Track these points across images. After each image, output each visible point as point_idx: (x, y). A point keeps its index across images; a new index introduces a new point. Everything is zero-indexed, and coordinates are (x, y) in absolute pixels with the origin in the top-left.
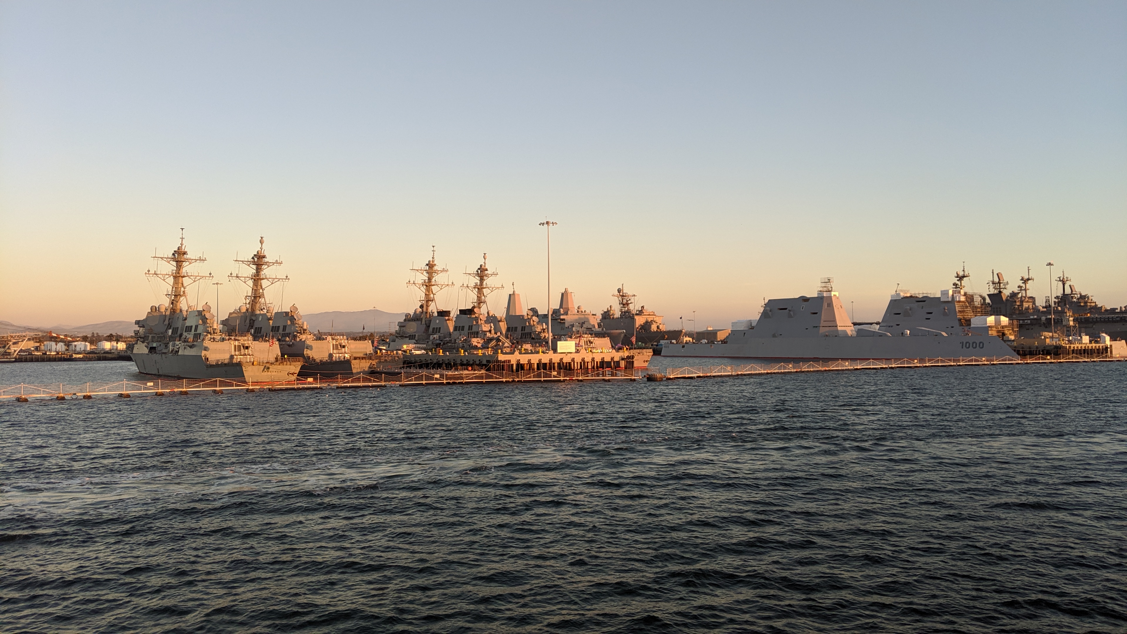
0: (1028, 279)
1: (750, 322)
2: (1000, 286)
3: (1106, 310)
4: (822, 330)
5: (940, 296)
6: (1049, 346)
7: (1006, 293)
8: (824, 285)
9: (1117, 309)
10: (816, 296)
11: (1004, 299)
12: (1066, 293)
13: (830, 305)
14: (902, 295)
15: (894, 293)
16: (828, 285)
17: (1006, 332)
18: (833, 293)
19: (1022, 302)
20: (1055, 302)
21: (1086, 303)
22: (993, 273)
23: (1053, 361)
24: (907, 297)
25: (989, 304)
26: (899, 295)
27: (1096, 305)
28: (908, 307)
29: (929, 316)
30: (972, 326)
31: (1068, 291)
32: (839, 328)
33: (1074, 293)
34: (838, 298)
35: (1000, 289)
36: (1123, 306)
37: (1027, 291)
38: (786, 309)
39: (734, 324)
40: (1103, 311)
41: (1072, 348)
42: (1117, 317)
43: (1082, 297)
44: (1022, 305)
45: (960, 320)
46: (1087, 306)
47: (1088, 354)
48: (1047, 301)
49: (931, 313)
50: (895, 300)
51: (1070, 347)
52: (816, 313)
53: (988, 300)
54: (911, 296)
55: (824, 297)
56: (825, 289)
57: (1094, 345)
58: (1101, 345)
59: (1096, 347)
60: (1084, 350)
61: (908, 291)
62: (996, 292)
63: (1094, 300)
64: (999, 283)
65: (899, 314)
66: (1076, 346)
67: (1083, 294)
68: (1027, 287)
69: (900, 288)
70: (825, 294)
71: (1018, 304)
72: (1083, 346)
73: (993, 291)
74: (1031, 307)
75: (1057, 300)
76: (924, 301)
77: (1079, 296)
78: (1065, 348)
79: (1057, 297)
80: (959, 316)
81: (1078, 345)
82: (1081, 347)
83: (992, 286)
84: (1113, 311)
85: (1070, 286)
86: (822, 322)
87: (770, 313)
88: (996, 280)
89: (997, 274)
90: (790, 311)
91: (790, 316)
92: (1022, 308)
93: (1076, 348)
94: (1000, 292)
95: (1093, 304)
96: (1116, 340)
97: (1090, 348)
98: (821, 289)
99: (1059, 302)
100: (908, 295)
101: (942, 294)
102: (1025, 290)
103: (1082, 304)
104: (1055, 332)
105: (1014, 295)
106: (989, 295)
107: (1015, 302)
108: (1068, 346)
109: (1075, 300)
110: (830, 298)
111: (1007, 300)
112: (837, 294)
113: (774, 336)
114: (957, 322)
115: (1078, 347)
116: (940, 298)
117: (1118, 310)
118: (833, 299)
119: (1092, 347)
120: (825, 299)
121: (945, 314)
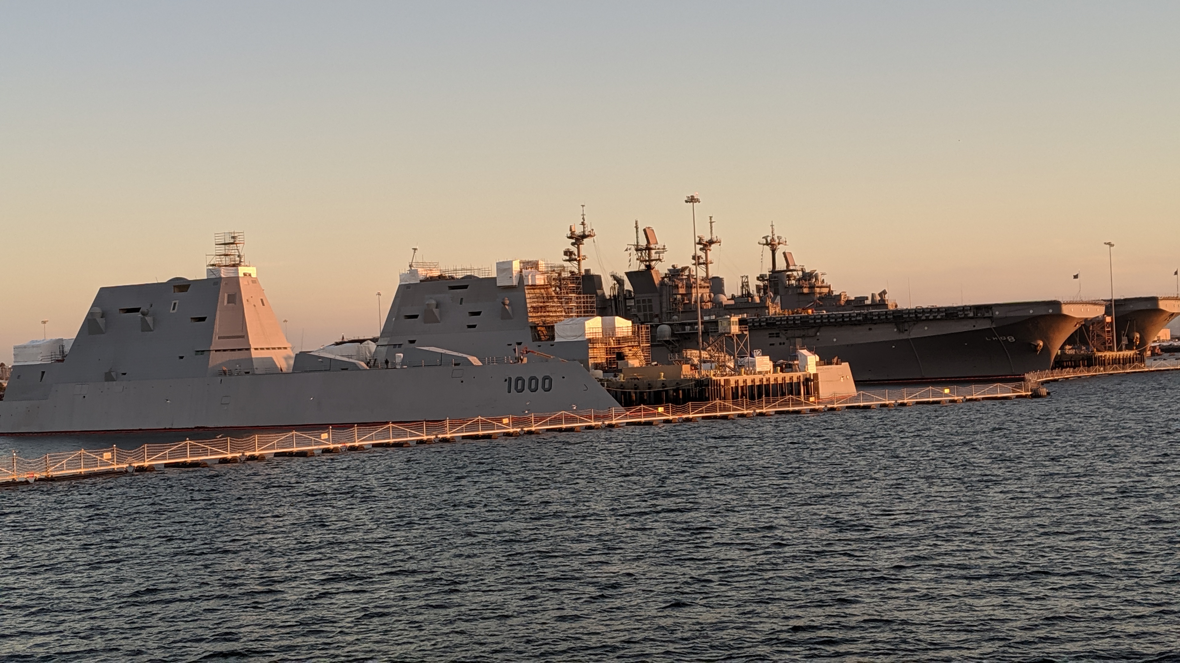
0: (711, 242)
1: (60, 343)
2: (649, 255)
3: (848, 302)
4: (216, 360)
5: (494, 275)
6: (686, 380)
7: (661, 269)
8: (222, 250)
9: (867, 298)
10: (205, 278)
11: (657, 282)
12: (778, 268)
13: (235, 298)
14: (422, 273)
15: (406, 269)
16: (232, 250)
17: (626, 351)
18: (242, 270)
19: (689, 287)
20: (758, 287)
21: (812, 287)
22: (637, 228)
23: (671, 417)
24: (432, 278)
25: (630, 292)
26: (413, 273)
27: (830, 292)
28: (434, 302)
29: (473, 320)
30: (557, 340)
31: (781, 265)
32: (255, 354)
33: (791, 268)
34: (254, 281)
35: (650, 260)
36: (877, 293)
37: (710, 266)
38: (137, 310)
39: (19, 350)
40: (842, 303)
41: (733, 384)
42: (858, 315)
43: (808, 276)
44: (689, 294)
45: (534, 327)
46: (814, 293)
47: (767, 395)
48: (745, 285)
49: (478, 313)
50: (408, 286)
51: (727, 382)
52: (203, 319)
53: (628, 286)
54: (440, 277)
55: (221, 278)
56: (225, 261)
57: (780, 375)
58: (795, 375)
59: (784, 379)
60: (759, 387)
61: (436, 265)
62: (643, 267)
63: (827, 282)
64: (648, 249)
65: (416, 317)
66: (744, 379)
67: (807, 271)
68: (710, 258)
69: (418, 258)
70: (224, 273)
71: (682, 291)
72: (757, 378)
73: (637, 266)
74: (706, 297)
75: (761, 284)
76: (465, 287)
77: (800, 273)
78: (717, 384)
79: (761, 278)
80: (533, 318)
81: (745, 377)
82: (753, 381)
83: (635, 255)
84: (860, 301)
85: (784, 253)
86: (215, 338)
87: (101, 321)
88: (643, 243)
89: (645, 230)
90: (143, 314)
91: (145, 328)
92: (690, 300)
93: (741, 384)
94: (649, 268)
95: (826, 290)
96: (830, 363)
97: (772, 382)
98: (215, 260)
99: (765, 288)
100: (436, 273)
101: (498, 270)
102: (706, 264)
103: (806, 290)
104: (704, 349)
105: (675, 273)
106: (627, 274)
107: (677, 287)
108: (722, 379)
109: (793, 282)
110: (236, 280)
111: (662, 283)
112: (252, 271)
113: (109, 377)
114: (529, 332)
115: (745, 381)
116: (495, 279)
117: (869, 302)
118: (243, 283)
119: (776, 379)
120: (223, 284)
121: (505, 315)
